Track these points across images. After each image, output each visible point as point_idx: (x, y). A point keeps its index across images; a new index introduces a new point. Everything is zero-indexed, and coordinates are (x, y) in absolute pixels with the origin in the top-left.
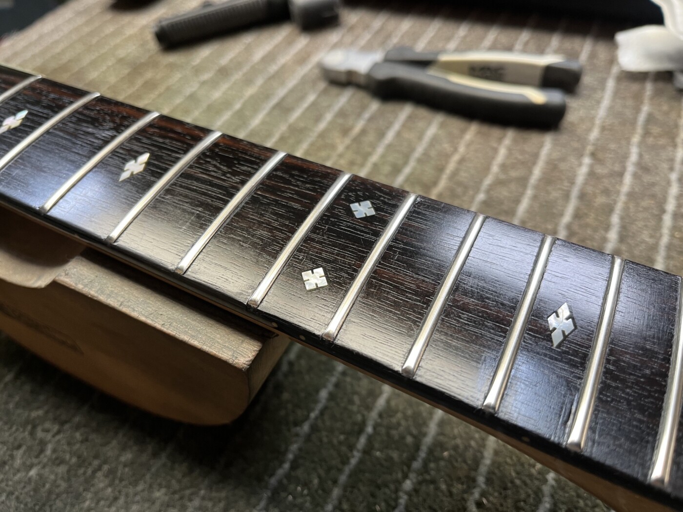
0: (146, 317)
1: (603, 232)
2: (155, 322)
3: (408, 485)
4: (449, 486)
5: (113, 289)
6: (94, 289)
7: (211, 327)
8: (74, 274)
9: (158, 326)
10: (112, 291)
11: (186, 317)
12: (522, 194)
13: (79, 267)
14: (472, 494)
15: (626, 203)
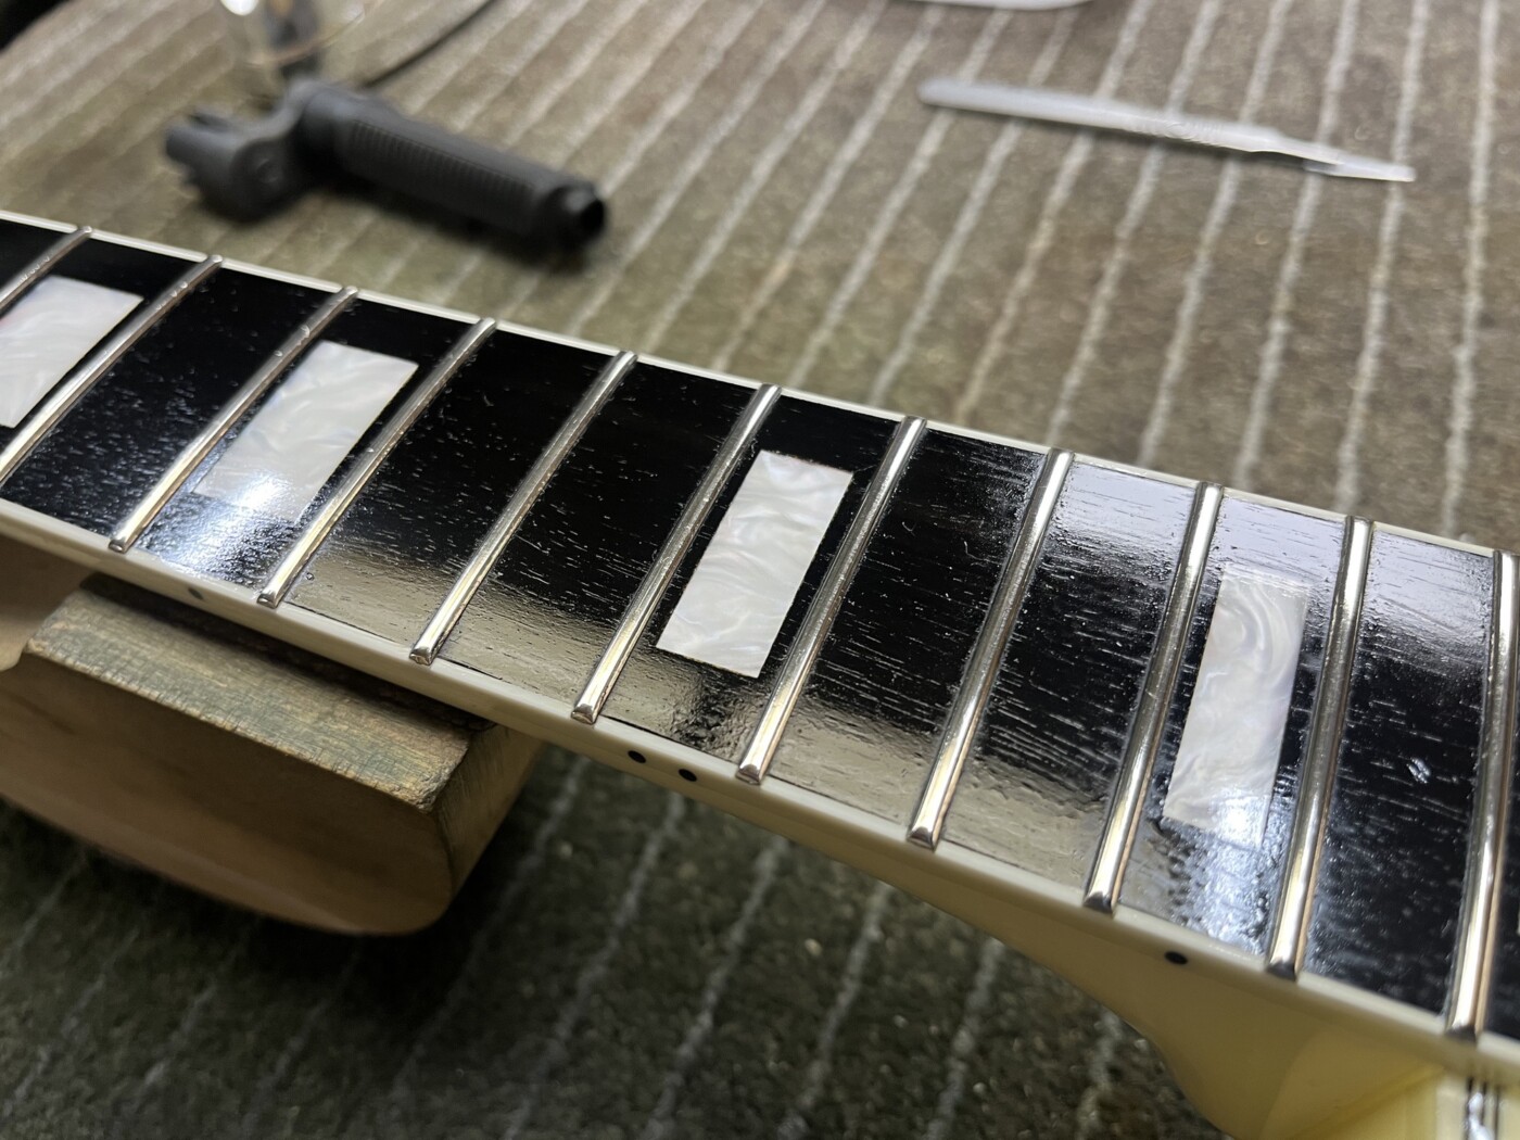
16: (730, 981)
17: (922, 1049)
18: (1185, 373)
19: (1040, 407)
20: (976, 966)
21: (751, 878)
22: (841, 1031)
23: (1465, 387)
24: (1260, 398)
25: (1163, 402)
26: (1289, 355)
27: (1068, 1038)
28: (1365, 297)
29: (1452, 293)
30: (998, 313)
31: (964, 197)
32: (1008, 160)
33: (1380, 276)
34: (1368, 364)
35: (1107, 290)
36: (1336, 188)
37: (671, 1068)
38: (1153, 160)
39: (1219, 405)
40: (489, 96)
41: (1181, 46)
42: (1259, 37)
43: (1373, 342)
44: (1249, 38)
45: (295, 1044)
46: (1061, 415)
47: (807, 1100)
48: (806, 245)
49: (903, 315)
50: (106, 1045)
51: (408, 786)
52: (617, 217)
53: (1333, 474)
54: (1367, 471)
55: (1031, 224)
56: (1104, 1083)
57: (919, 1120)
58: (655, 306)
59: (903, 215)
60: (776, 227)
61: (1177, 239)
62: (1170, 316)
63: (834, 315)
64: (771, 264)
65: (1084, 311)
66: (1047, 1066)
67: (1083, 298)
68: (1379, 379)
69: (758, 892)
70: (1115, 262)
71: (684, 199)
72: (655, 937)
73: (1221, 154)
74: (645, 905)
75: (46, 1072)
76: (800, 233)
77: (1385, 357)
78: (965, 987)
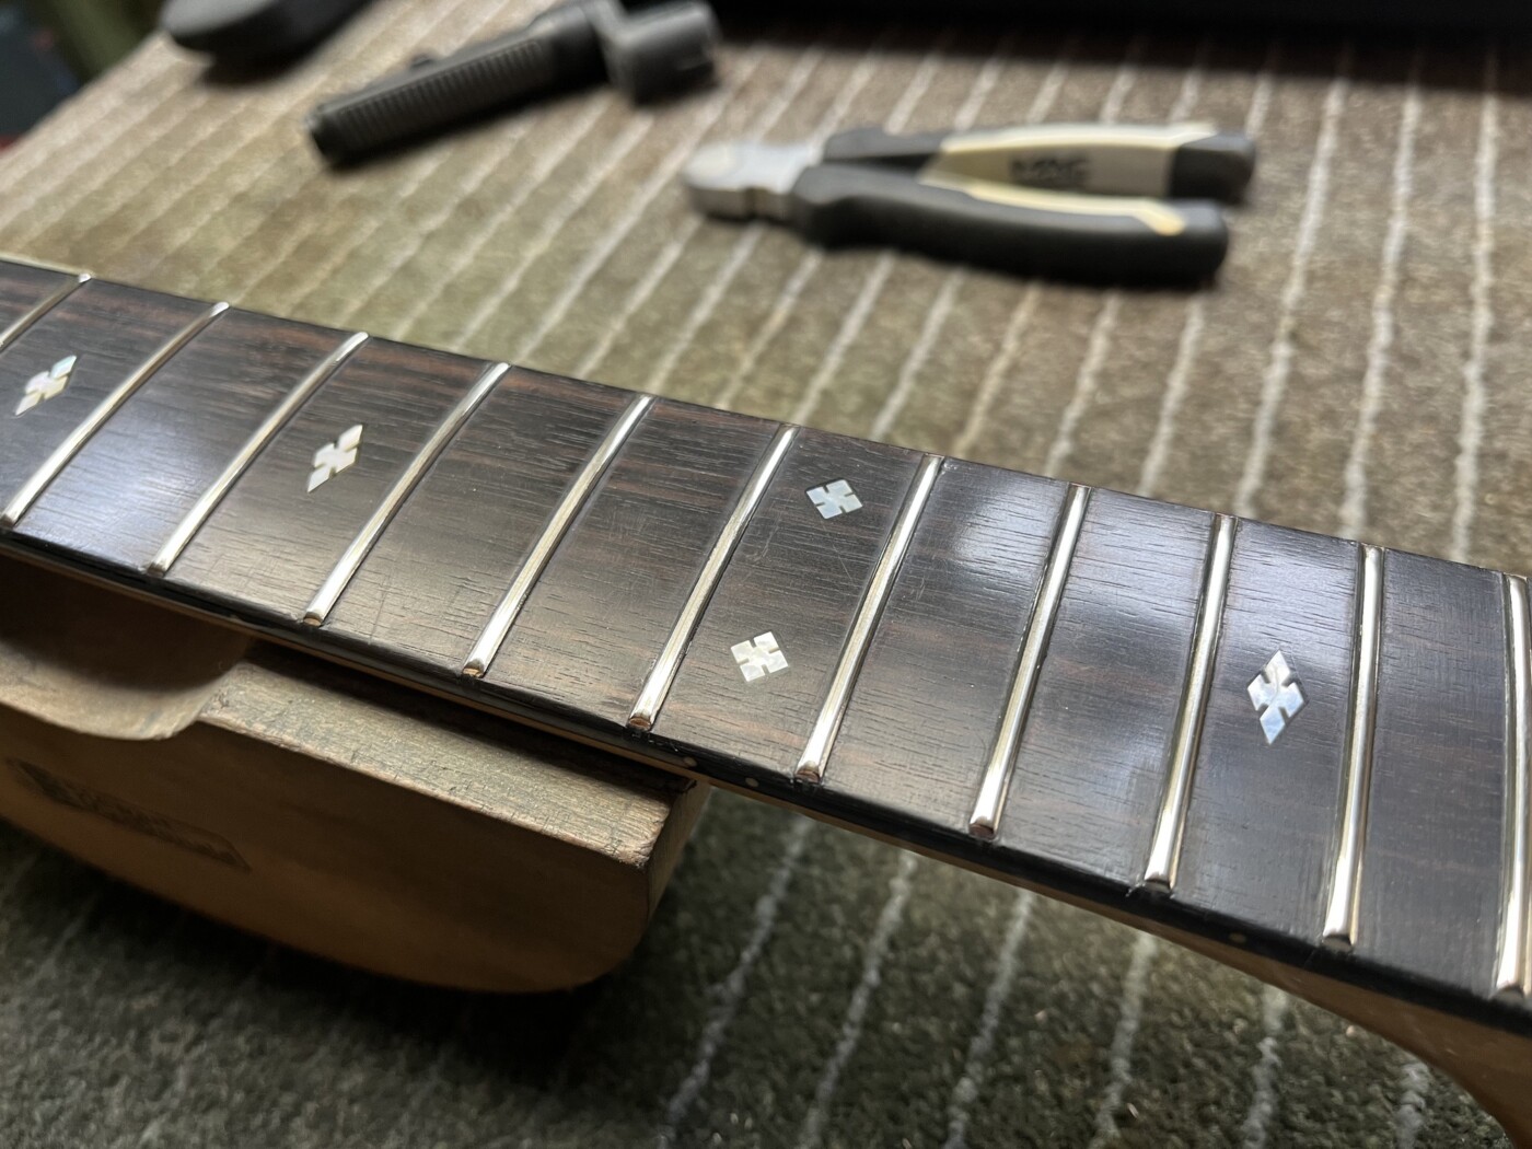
0: (415, 778)
1: (1331, 506)
2: (434, 785)
3: (966, 1089)
4: (1055, 1084)
5: (331, 726)
6: (289, 731)
7: (555, 782)
8: (241, 703)
9: (442, 793)
10: (330, 731)
11: (499, 767)
12: (1151, 435)
13: (249, 684)
14: (1105, 1097)
15: (1374, 438)
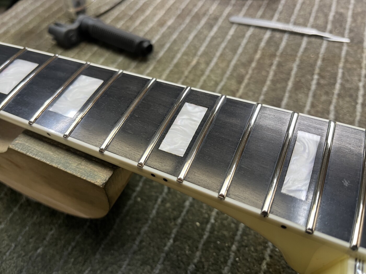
16: (178, 232)
17: (224, 249)
18: (292, 88)
19: (257, 95)
20: (237, 230)
21: (183, 207)
22: (204, 245)
23: (361, 92)
24: (311, 94)
25: (287, 95)
26: (318, 84)
27: (259, 248)
28: (337, 70)
29: (359, 69)
30: (247, 73)
31: (239, 45)
32: (250, 36)
33: (341, 65)
34: (338, 86)
35: (274, 67)
36: (331, 44)
37: (163, 252)
38: (286, 36)
39: (301, 96)
40: (126, 20)
41: (293, 9)
42: (313, 7)
43: (339, 81)
44: (310, 7)
45: (73, 244)
46: (262, 97)
47: (195, 261)
48: (201, 56)
49: (224, 73)
50: (28, 243)
51: (98, 181)
52: (156, 48)
53: (328, 113)
54: (337, 112)
55: (256, 51)
56: (268, 259)
57: (222, 267)
58: (164, 70)
59: (225, 49)
60: (194, 51)
61: (291, 55)
62: (289, 74)
63: (207, 73)
64: (192, 60)
65: (268, 72)
66: (254, 254)
67: (268, 69)
68: (340, 90)
69: (185, 211)
70: (276, 61)
71: (172, 44)
72: (160, 221)
73: (303, 35)
74: (158, 213)
75: (14, 249)
76: (200, 53)
77: (342, 84)
78: (235, 235)
